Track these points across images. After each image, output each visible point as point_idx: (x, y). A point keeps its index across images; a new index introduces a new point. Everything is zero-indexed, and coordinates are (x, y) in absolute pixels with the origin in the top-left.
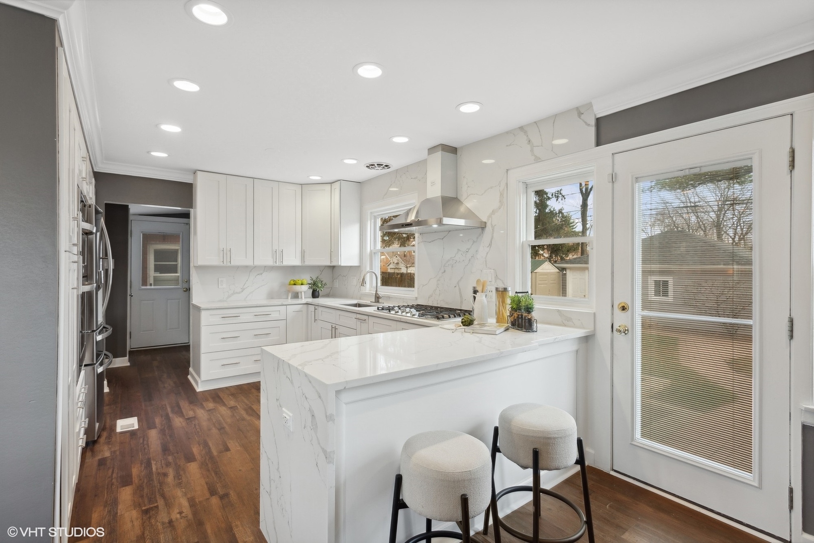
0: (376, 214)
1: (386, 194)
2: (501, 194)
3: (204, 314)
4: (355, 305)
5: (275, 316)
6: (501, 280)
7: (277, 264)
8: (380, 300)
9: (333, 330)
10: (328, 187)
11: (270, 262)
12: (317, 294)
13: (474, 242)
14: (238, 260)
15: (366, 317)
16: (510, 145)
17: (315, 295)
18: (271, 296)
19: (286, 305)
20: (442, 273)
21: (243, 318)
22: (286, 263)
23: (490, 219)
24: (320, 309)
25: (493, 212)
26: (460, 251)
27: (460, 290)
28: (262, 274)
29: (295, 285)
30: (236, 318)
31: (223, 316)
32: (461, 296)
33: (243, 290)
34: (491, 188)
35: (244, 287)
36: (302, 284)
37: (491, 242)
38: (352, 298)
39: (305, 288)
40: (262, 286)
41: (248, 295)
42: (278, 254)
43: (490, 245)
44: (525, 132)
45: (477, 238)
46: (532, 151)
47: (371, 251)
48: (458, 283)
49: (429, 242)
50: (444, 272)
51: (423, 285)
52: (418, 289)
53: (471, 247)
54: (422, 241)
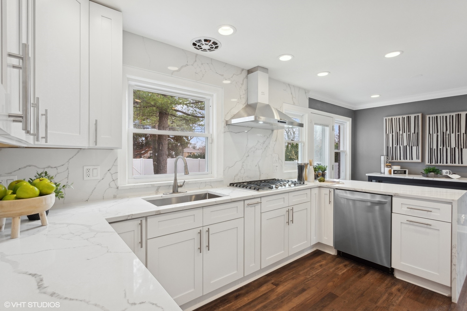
6: (281, 160)
13: (268, 137)
20: (246, 157)
26: (259, 142)
27: (259, 167)
32: (260, 171)
37: (276, 139)
44: (290, 88)
45: (270, 135)
46: (292, 98)
48: (258, 163)
49: (235, 133)
50: (248, 156)
51: (229, 168)
52: (224, 171)
53: (266, 140)
54: (228, 131)
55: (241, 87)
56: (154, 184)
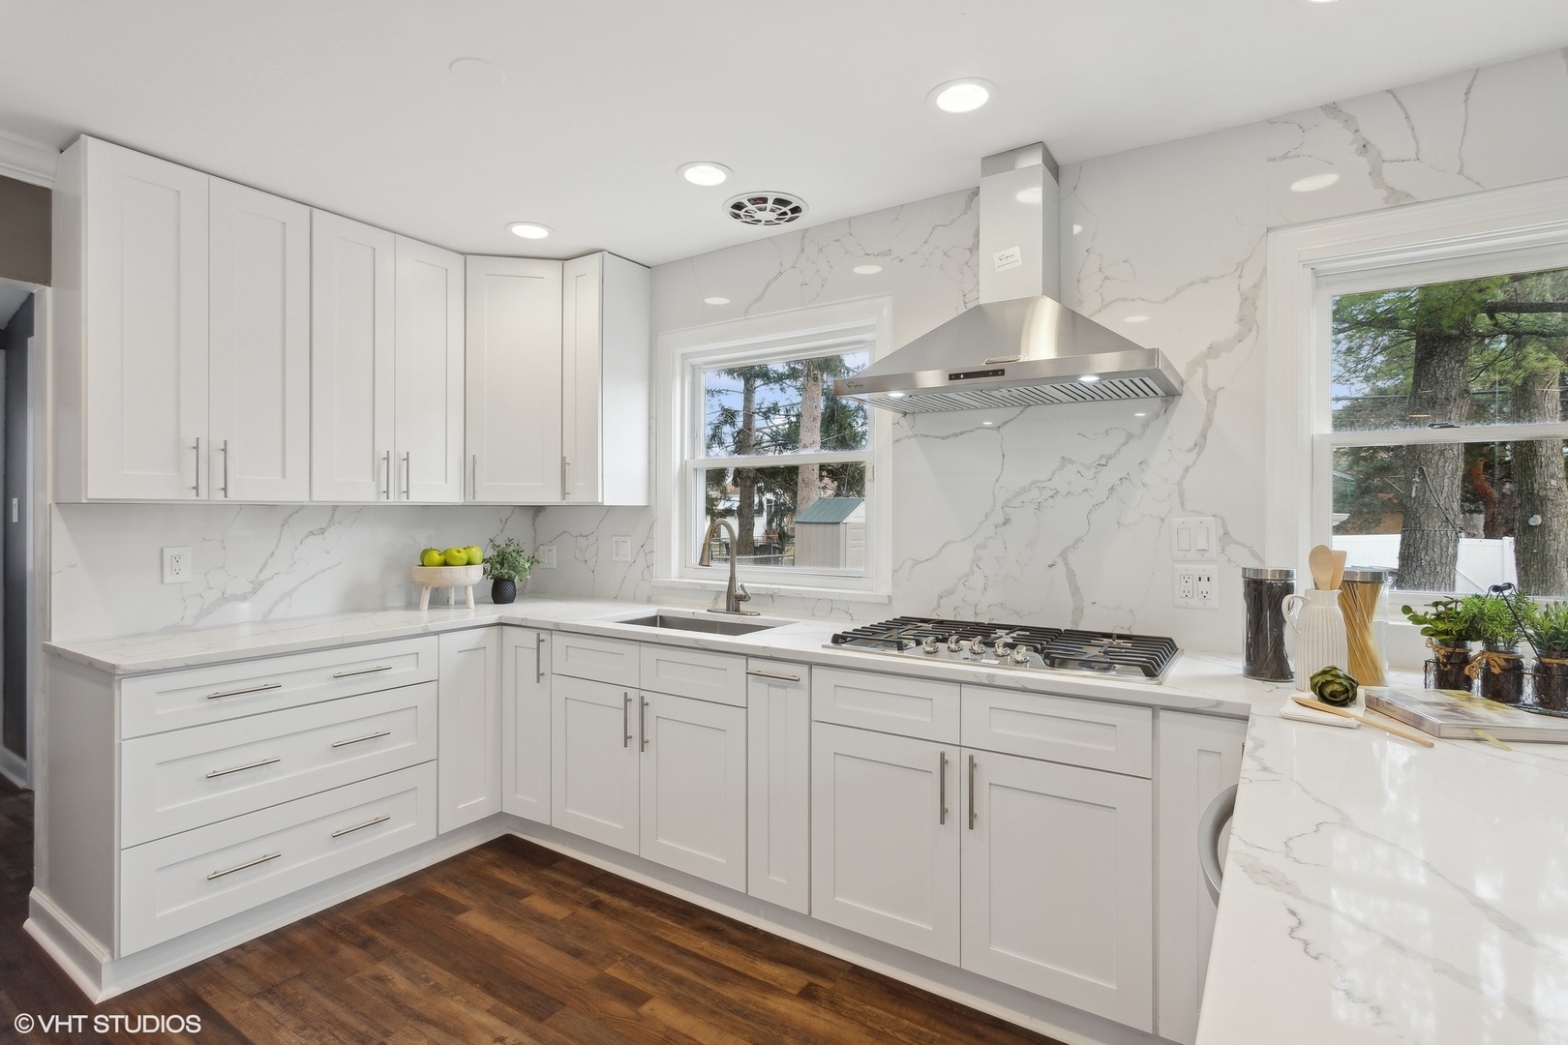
0: (698, 361)
1: (758, 300)
2: (1245, 299)
3: (129, 694)
4: (651, 621)
5: (403, 671)
6: (1243, 545)
7: (391, 499)
8: (743, 606)
9: (634, 709)
10: (550, 272)
11: (367, 495)
12: (508, 587)
13: (1130, 436)
14: (252, 484)
15: (801, 671)
16: (1285, 157)
17: (501, 591)
18: (355, 602)
19: (437, 633)
20: (996, 527)
21: (294, 690)
22: (418, 497)
23: (1200, 371)
24: (559, 640)
25: (1213, 351)
26: (1072, 462)
27: (1071, 574)
28: (322, 531)
29: (446, 564)
30: (265, 693)
31: (211, 692)
32: (1075, 591)
33: (257, 586)
34: (1206, 281)
35: (262, 577)
36: (469, 563)
37: (1204, 436)
38: (634, 600)
39: (476, 573)
40: (323, 571)
41: (276, 604)
42: (391, 465)
43: (1200, 445)
44: (1348, 121)
45: (1145, 425)
46: (1376, 173)
47: (684, 465)
48: (1064, 555)
49: (942, 438)
50: (1004, 524)
51: (916, 563)
52: (895, 571)
53: (1119, 450)
54: (910, 434)
55: (966, 263)
56: (706, 584)
